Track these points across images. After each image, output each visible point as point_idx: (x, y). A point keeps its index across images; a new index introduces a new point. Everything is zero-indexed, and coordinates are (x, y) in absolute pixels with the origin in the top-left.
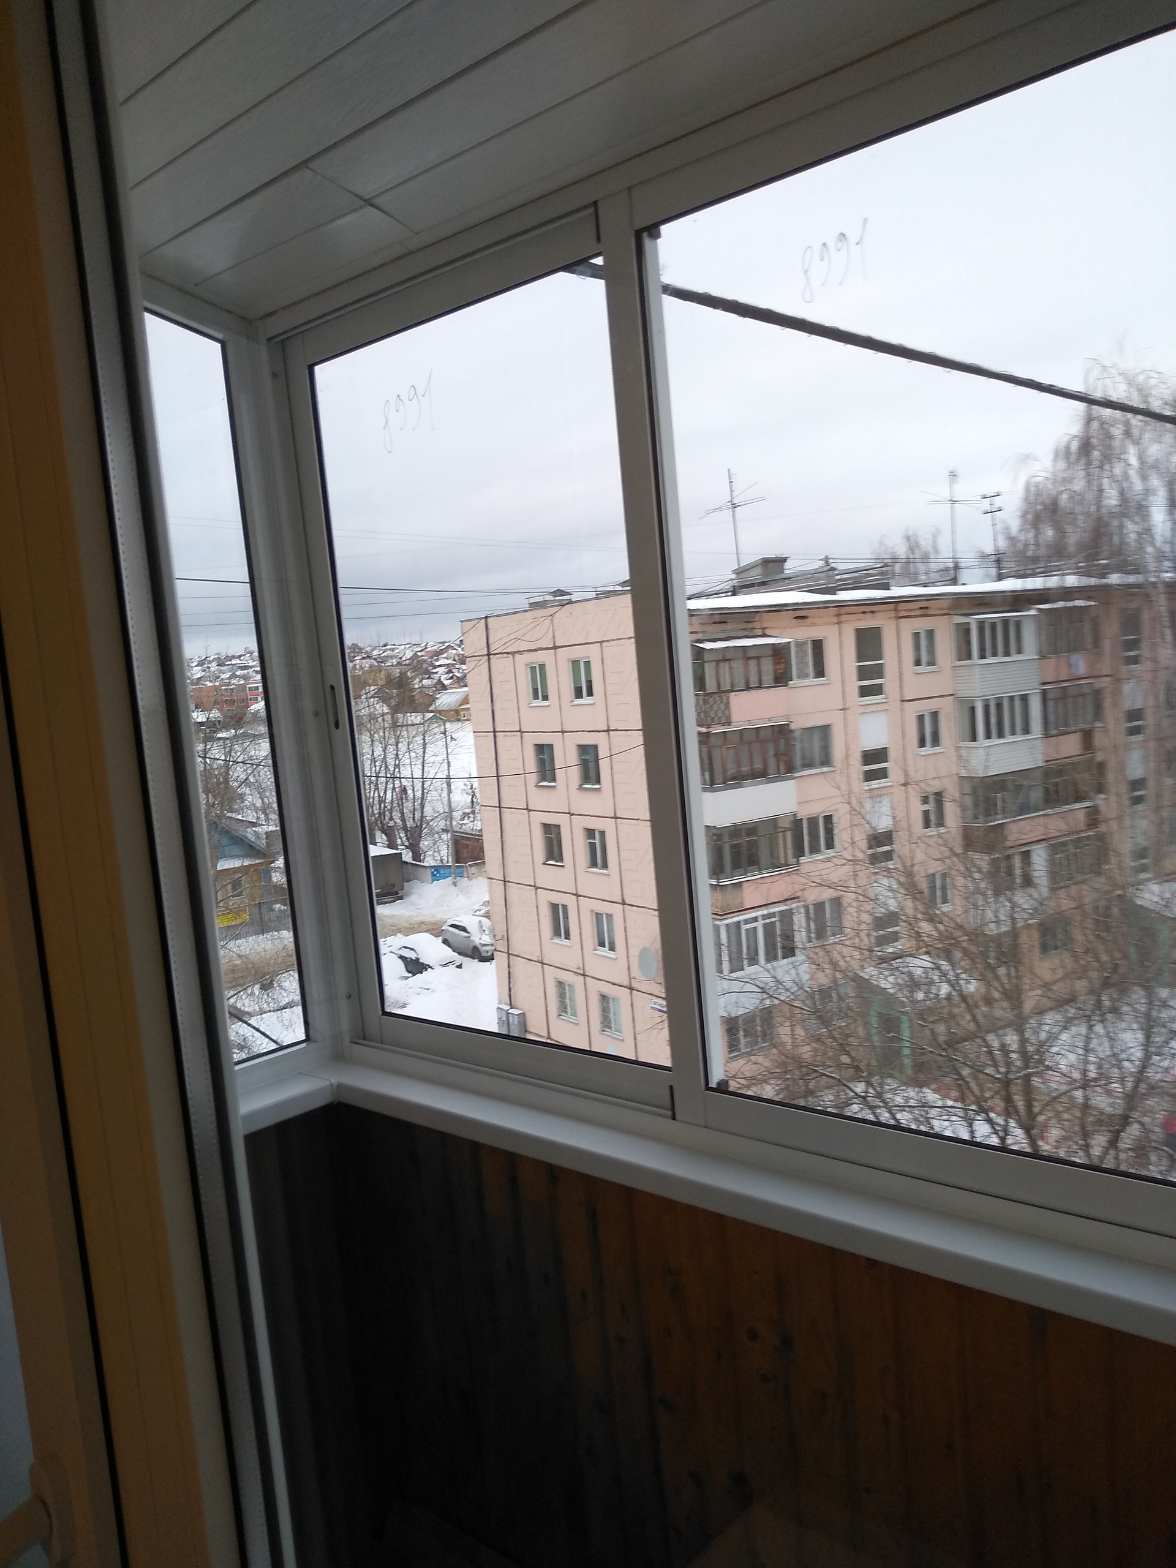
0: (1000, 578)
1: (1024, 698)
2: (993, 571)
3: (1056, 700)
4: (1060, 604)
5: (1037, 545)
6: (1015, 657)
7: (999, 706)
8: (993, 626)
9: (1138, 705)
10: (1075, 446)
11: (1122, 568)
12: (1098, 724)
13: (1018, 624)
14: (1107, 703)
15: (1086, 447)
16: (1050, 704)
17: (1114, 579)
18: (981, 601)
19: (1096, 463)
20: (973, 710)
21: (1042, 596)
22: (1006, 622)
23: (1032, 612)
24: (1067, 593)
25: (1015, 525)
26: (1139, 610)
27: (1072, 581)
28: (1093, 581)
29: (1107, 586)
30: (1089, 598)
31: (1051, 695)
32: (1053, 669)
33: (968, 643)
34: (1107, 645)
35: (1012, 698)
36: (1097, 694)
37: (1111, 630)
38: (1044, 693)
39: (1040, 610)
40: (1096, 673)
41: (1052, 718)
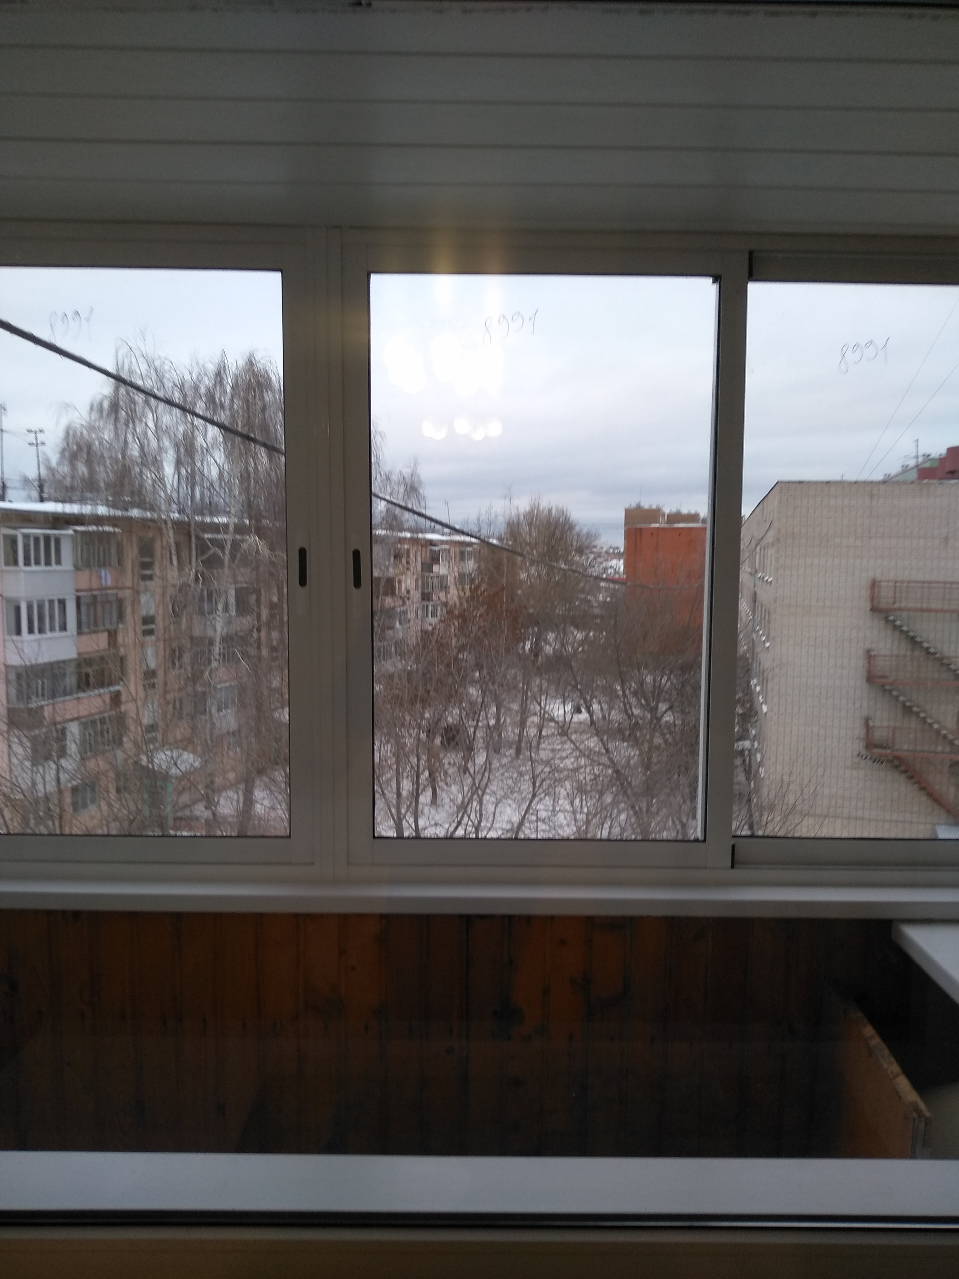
0: (42, 500)
1: (62, 602)
2: (35, 494)
3: (88, 605)
4: (92, 528)
5: (73, 477)
6: (54, 567)
7: (41, 607)
8: (37, 540)
9: (152, 612)
10: (106, 405)
11: (141, 505)
12: (121, 626)
13: (58, 541)
14: (129, 610)
15: (115, 407)
16: (83, 609)
17: (135, 513)
18: (26, 518)
19: (122, 421)
20: (18, 610)
21: (78, 520)
22: (47, 538)
23: (70, 532)
24: (98, 520)
25: (54, 459)
26: (153, 540)
27: (102, 510)
28: (119, 513)
29: (130, 519)
30: (114, 526)
31: (82, 601)
32: (85, 579)
33: (15, 552)
34: (129, 564)
35: (51, 602)
36: (120, 602)
37: (131, 553)
38: (78, 599)
39: (75, 531)
40: (120, 585)
41: (84, 618)
